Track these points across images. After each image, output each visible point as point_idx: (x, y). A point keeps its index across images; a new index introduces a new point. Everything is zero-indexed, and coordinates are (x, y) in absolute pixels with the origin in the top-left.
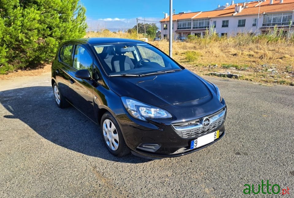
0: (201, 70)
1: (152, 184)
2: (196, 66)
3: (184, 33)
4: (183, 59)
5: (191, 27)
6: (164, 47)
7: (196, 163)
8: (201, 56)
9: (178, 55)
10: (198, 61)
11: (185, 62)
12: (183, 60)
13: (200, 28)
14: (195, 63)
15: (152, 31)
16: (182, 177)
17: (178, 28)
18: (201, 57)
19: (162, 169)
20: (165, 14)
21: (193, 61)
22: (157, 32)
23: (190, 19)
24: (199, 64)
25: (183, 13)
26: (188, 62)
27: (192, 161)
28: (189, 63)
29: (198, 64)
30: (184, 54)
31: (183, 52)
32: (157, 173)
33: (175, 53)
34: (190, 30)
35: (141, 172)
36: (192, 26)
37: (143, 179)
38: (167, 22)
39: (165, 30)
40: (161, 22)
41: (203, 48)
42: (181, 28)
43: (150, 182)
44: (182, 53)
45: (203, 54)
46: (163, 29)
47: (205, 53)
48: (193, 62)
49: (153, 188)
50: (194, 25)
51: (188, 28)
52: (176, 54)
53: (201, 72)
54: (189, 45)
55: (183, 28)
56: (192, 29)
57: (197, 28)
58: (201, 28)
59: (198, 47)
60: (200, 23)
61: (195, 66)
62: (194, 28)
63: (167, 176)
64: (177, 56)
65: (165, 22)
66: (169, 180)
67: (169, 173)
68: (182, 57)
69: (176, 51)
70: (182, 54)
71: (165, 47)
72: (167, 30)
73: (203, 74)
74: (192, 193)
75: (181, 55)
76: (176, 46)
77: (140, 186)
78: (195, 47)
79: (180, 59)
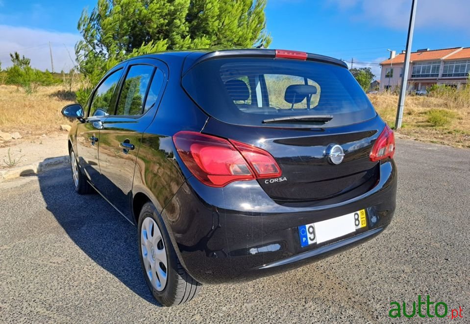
0: (458, 139)
1: (377, 276)
2: (449, 133)
3: (423, 84)
4: (422, 122)
5: (438, 74)
6: (386, 101)
7: (455, 263)
8: (459, 119)
9: (413, 115)
10: (452, 126)
11: (427, 126)
12: (423, 124)
13: (455, 75)
14: (446, 129)
15: (364, 80)
16: (430, 276)
17: (412, 75)
18: (459, 121)
19: (394, 261)
20: (391, 52)
21: (442, 125)
22: (372, 81)
23: (439, 59)
24: (455, 130)
25: (426, 50)
26: (432, 126)
27: (447, 260)
28: (434, 127)
29: (452, 130)
30: (423, 115)
31: (423, 111)
32: (385, 265)
33: (408, 112)
34: (436, 79)
35: (357, 259)
36: (441, 72)
37: (362, 268)
38: (393, 64)
39: (388, 79)
40: (382, 65)
41: (463, 105)
42: (418, 76)
43: (373, 273)
44: (421, 113)
45: (461, 115)
46: (384, 76)
47: (467, 114)
48: (441, 127)
49: (379, 282)
50: (445, 71)
51: (432, 75)
52: (409, 114)
53: (458, 142)
54: (433, 100)
55: (422, 76)
56: (440, 77)
57: (450, 75)
58: (458, 76)
59: (452, 104)
60: (457, 68)
61: (445, 134)
62: (443, 75)
63: (403, 271)
64: (410, 116)
65: (390, 64)
66: (407, 277)
67: (408, 269)
68: (421, 119)
69: (409, 108)
70: (421, 115)
71: (390, 102)
72: (391, 78)
73: (463, 146)
74: (450, 299)
75: (419, 116)
76: (409, 102)
77: (358, 275)
78: (446, 105)
79: (416, 121)
